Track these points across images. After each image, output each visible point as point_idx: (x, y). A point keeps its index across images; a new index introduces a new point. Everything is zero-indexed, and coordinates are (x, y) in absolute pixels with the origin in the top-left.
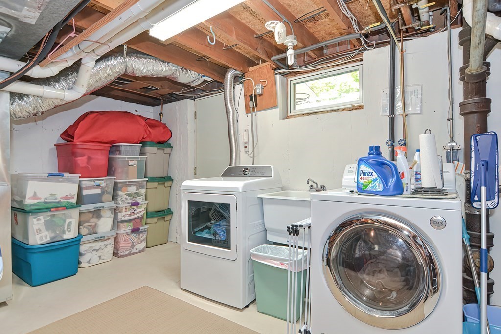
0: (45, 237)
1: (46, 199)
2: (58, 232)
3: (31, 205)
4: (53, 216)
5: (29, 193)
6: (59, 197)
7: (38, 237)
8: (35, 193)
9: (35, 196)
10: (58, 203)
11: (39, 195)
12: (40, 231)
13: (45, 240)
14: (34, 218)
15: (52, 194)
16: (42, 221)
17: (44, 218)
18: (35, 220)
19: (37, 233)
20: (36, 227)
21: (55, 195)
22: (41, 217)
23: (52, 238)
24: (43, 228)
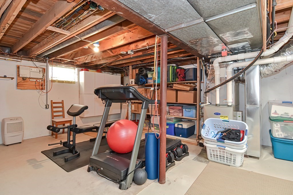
0: (281, 135)
1: (282, 115)
2: (289, 134)
3: (274, 117)
4: (287, 125)
5: (273, 111)
6: (290, 115)
7: (277, 134)
8: (276, 111)
9: (276, 113)
10: (290, 118)
11: (278, 112)
12: (278, 131)
13: (280, 137)
14: (275, 124)
15: (285, 113)
16: (279, 126)
17: (280, 125)
18: (275, 125)
19: (276, 131)
20: (275, 129)
21: (288, 113)
22: (278, 124)
23: (285, 137)
24: (280, 130)
